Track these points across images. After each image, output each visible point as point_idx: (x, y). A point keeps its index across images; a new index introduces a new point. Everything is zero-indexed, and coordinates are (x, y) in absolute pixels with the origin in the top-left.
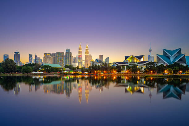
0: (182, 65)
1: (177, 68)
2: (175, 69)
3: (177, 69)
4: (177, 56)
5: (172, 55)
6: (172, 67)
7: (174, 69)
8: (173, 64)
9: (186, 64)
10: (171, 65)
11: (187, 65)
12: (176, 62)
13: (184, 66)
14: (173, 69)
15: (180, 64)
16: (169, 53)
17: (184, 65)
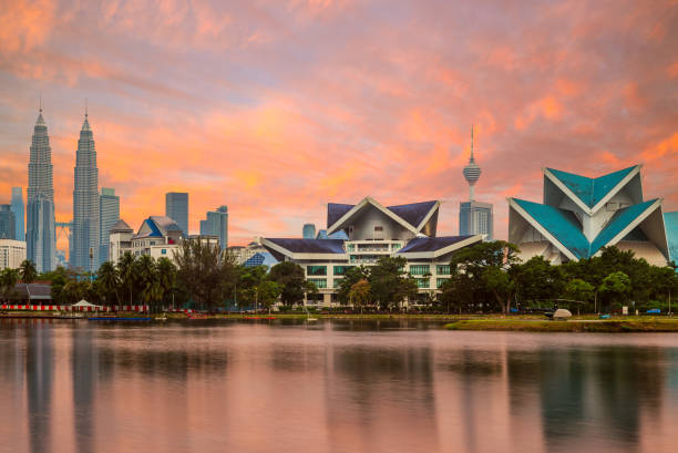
0: (643, 265)
1: (618, 278)
2: (610, 283)
3: (619, 286)
4: (618, 212)
5: (591, 206)
6: (592, 272)
7: (603, 288)
8: (599, 254)
9: (666, 256)
10: (590, 260)
11: (673, 264)
12: (613, 242)
13: (655, 268)
14: (597, 282)
15: (637, 257)
16: (576, 194)
17: (656, 261)
